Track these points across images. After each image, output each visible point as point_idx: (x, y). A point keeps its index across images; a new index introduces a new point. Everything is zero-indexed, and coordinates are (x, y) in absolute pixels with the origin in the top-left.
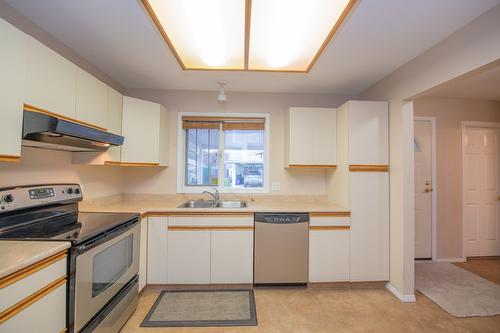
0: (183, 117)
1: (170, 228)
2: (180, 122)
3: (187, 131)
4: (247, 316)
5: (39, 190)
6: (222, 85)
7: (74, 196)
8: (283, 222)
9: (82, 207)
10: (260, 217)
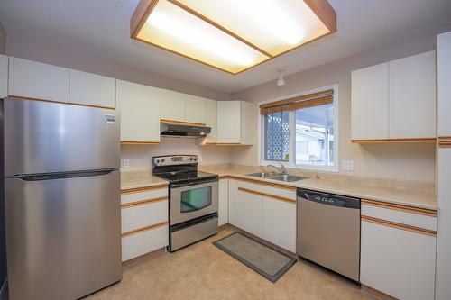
0: (260, 106)
1: (239, 189)
2: (259, 110)
3: (266, 116)
4: (272, 272)
5: (176, 158)
6: (281, 72)
7: (193, 162)
8: (324, 203)
9: (199, 169)
10: (301, 193)
